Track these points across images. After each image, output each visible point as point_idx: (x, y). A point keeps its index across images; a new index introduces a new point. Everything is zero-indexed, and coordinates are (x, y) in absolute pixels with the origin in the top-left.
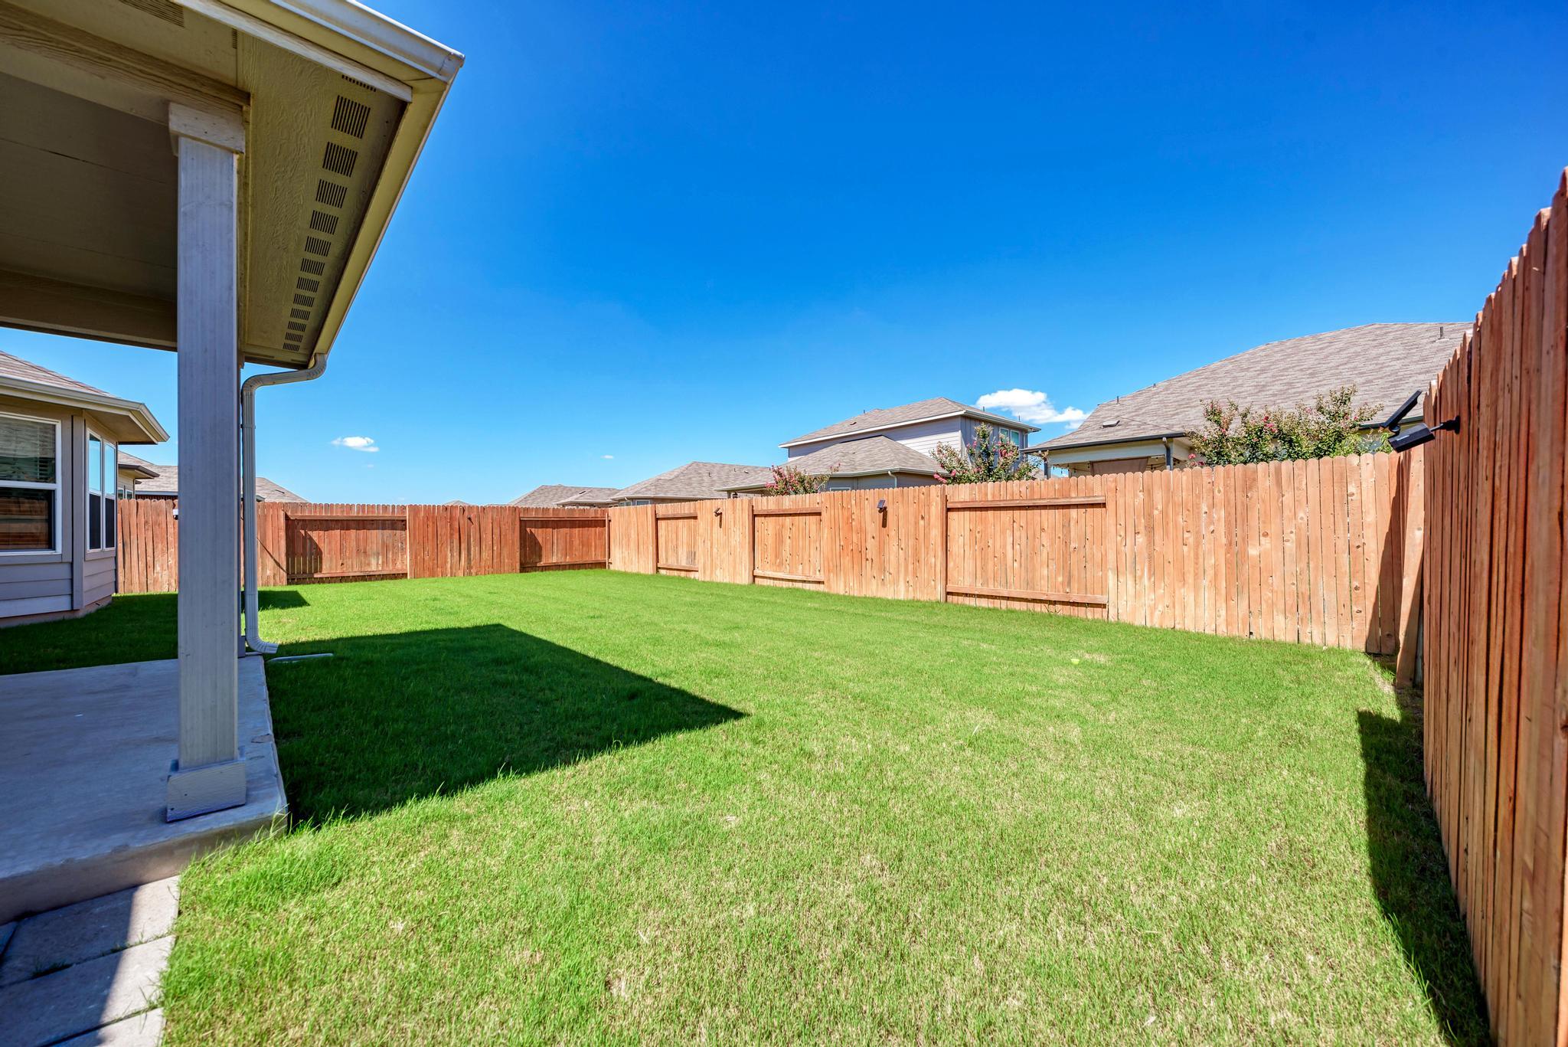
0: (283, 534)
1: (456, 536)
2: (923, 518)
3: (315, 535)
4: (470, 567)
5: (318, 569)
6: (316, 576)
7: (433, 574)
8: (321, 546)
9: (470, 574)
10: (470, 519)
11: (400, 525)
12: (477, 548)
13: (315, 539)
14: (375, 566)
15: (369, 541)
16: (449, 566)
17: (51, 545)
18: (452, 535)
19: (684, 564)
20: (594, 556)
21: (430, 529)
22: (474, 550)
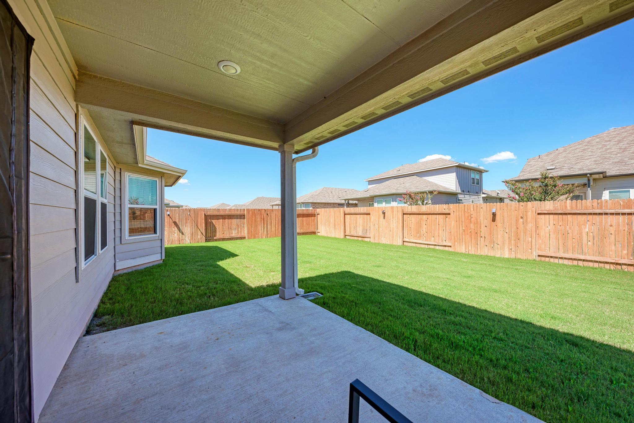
0: (204, 221)
1: (263, 221)
2: (522, 218)
3: (214, 221)
4: (267, 234)
5: (215, 236)
6: (215, 238)
7: (255, 238)
8: (216, 226)
9: (268, 237)
10: (267, 214)
11: (242, 217)
12: (270, 226)
13: (214, 223)
14: (234, 234)
15: (232, 224)
16: (260, 234)
17: (155, 232)
18: (261, 221)
19: (360, 234)
20: (312, 230)
21: (254, 219)
22: (269, 227)
